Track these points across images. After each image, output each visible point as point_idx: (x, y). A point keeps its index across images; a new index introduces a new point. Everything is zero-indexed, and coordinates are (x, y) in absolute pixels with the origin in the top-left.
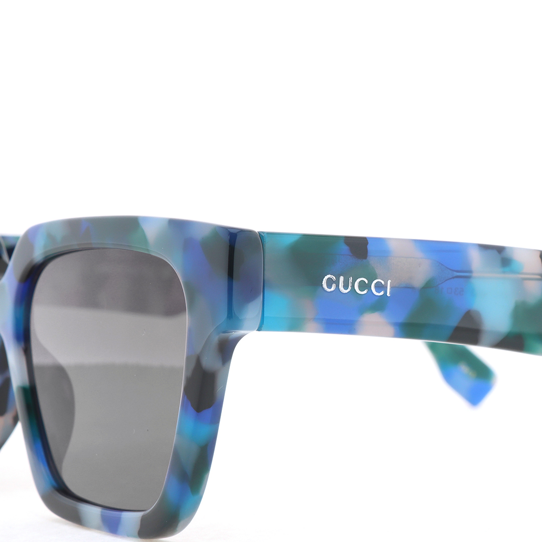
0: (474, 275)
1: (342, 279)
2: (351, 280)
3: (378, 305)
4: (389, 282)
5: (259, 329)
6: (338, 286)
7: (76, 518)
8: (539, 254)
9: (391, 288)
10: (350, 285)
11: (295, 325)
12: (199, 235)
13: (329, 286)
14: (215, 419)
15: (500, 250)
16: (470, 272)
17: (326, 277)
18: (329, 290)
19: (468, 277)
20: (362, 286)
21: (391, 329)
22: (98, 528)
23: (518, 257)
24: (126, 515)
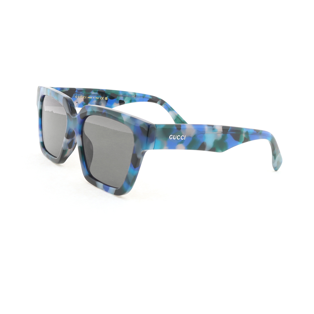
0: (206, 133)
1: (174, 136)
2: (176, 136)
3: (182, 142)
4: (185, 136)
5: (153, 149)
6: (173, 138)
7: (95, 185)
8: (222, 127)
9: (186, 137)
10: (176, 137)
11: (161, 148)
12: (140, 124)
13: (171, 138)
14: (138, 170)
15: (212, 126)
16: (205, 132)
17: (170, 136)
18: (171, 139)
19: (204, 134)
20: (179, 137)
21: (184, 148)
22: (102, 189)
23: (217, 128)
24: (110, 188)
